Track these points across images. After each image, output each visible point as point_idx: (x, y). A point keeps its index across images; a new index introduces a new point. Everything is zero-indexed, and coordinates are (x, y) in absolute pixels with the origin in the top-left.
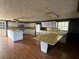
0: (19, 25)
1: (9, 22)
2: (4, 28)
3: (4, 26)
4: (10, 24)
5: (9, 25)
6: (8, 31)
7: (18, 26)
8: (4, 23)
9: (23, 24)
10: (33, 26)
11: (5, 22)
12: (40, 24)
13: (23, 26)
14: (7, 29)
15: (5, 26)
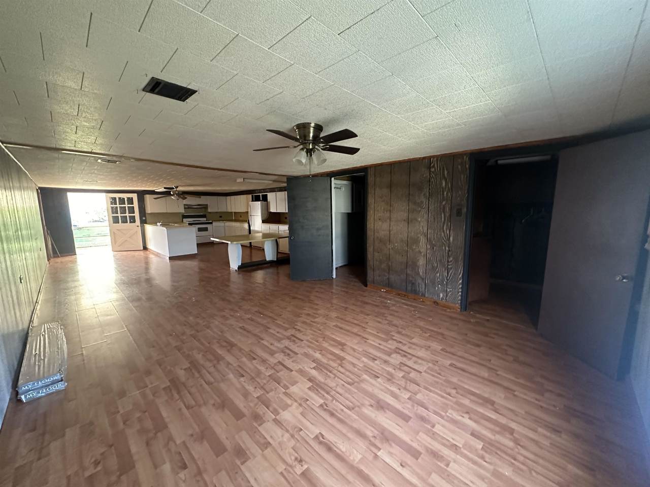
0: (187, 207)
1: (148, 197)
2: (133, 220)
3: (132, 210)
4: (152, 205)
5: (149, 209)
6: (149, 228)
7: (182, 210)
8: (130, 201)
9: (203, 200)
10: (242, 209)
11: (135, 196)
12: (265, 198)
13: (205, 207)
14: (143, 222)
15: (137, 214)
